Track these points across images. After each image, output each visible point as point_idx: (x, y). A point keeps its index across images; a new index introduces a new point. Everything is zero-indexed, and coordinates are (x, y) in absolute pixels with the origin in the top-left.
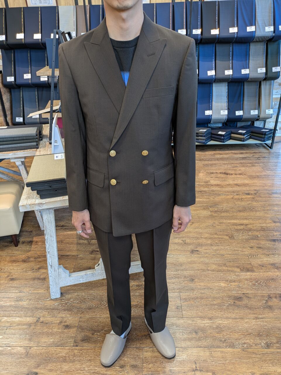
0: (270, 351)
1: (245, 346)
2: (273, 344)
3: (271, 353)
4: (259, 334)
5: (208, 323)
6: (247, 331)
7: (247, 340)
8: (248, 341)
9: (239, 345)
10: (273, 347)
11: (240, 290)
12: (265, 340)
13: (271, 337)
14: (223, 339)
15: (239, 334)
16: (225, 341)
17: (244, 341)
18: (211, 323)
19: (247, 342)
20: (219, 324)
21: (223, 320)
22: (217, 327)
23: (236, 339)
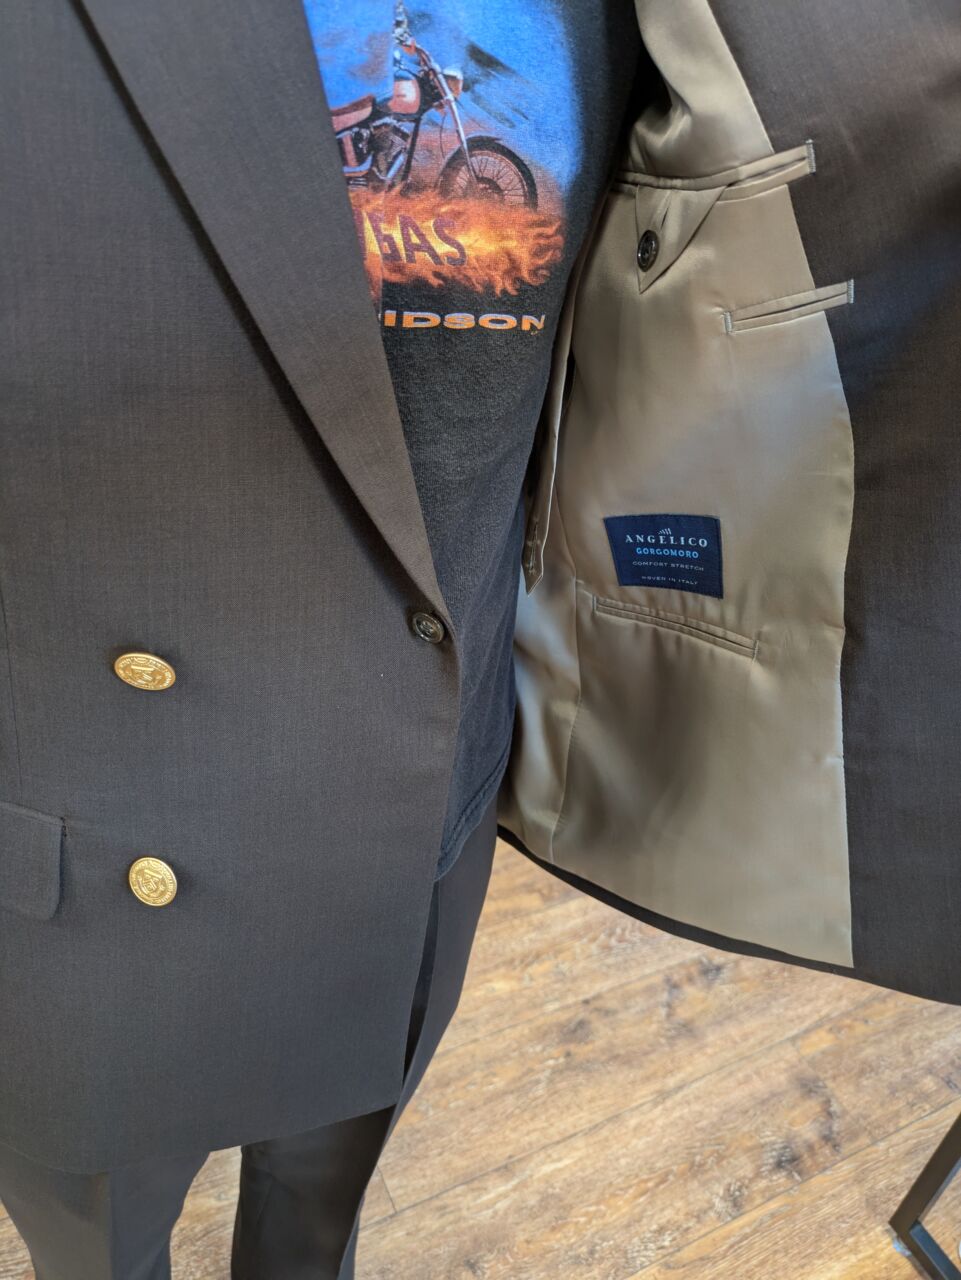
0: (749, 1224)
1: (667, 1243)
2: (747, 1187)
3: (755, 1231)
4: (692, 1164)
5: (505, 1195)
6: (652, 1170)
7: (662, 1210)
8: (669, 1214)
9: (646, 1249)
10: (750, 1199)
11: (569, 990)
12: (718, 1180)
13: (732, 1160)
14: (584, 1249)
15: (627, 1196)
16: (592, 1252)
17: (656, 1217)
18: (515, 1189)
19: (668, 1222)
20: (548, 1180)
21: (555, 1156)
22: (546, 1200)
23: (628, 1226)
